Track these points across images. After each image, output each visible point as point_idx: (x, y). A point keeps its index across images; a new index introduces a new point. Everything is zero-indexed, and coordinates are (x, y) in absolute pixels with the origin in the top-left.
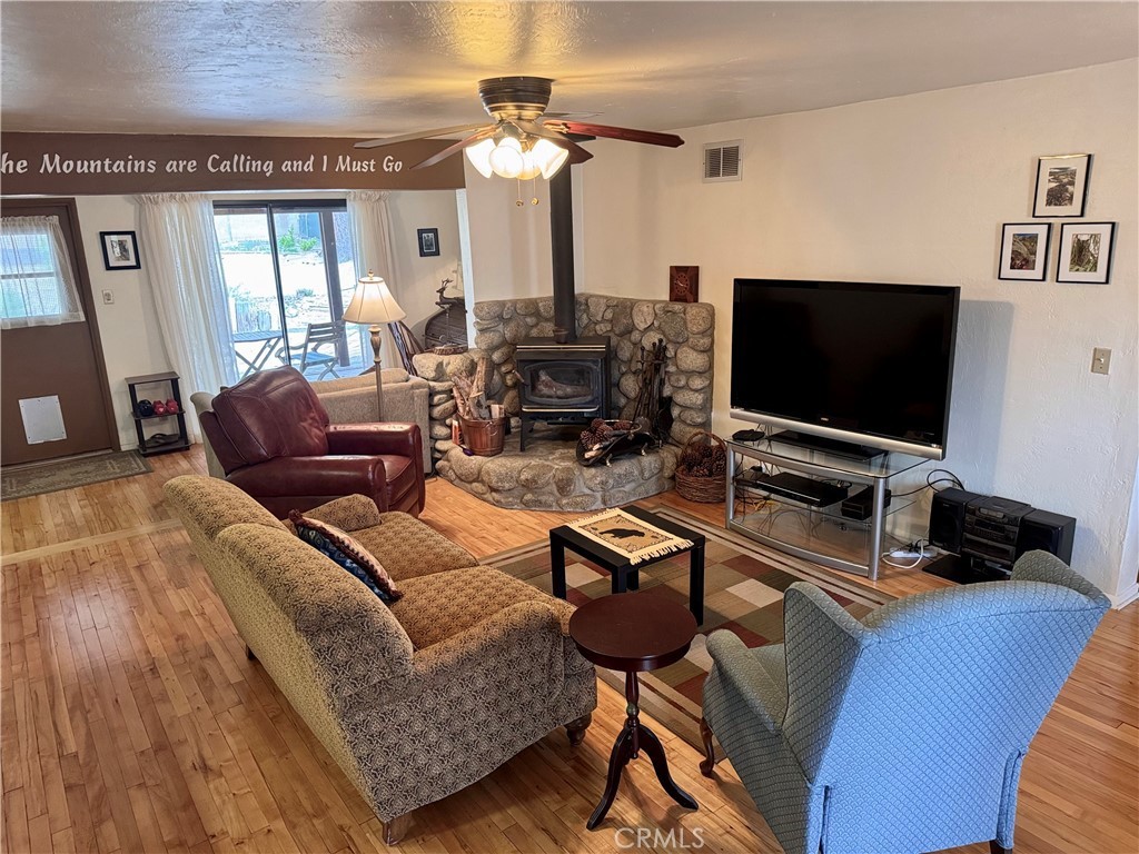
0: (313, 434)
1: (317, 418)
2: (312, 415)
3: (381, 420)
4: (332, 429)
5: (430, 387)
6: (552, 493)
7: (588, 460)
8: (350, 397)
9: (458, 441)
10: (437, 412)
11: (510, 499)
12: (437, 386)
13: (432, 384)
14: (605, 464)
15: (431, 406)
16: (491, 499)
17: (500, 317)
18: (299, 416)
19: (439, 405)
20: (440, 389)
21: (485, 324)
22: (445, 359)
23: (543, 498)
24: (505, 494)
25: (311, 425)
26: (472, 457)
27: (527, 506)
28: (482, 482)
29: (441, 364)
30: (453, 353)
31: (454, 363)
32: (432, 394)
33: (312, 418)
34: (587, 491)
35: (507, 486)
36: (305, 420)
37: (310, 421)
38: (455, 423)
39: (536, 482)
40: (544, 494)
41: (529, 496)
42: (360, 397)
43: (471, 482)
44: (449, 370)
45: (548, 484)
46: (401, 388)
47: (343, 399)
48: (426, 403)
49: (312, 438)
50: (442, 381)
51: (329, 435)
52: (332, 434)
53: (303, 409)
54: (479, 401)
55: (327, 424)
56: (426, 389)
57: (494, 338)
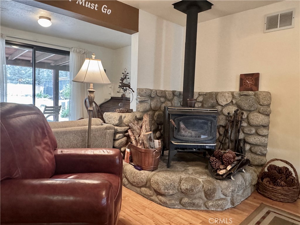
0: (45, 155)
1: (49, 143)
2: (46, 141)
3: (89, 147)
4: (59, 152)
5: (114, 129)
6: (200, 198)
7: (222, 175)
8: (70, 132)
9: (129, 160)
10: (117, 143)
11: (173, 202)
12: (119, 129)
13: (116, 127)
14: (231, 178)
15: (115, 140)
16: (157, 200)
17: (150, 96)
18: (36, 141)
19: (118, 140)
20: (120, 131)
21: (143, 99)
22: (123, 115)
23: (196, 201)
24: (168, 198)
25: (44, 148)
26: (142, 171)
27: (184, 206)
28: (150, 187)
29: (121, 117)
30: (126, 112)
31: (127, 117)
32: (116, 133)
33: (46, 144)
34: (223, 196)
35: (171, 192)
36: (39, 144)
37: (44, 146)
38: (128, 150)
39: (192, 190)
40: (195, 198)
41: (186, 200)
42: (76, 132)
43: (140, 187)
44: (125, 120)
45: (199, 191)
46: (100, 128)
47: (66, 133)
48: (112, 138)
49: (44, 159)
50: (121, 126)
51: (57, 157)
52: (59, 155)
53: (39, 135)
54: (150, 137)
55: (55, 148)
56: (113, 130)
57: (146, 106)
